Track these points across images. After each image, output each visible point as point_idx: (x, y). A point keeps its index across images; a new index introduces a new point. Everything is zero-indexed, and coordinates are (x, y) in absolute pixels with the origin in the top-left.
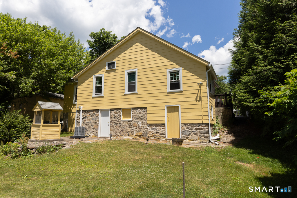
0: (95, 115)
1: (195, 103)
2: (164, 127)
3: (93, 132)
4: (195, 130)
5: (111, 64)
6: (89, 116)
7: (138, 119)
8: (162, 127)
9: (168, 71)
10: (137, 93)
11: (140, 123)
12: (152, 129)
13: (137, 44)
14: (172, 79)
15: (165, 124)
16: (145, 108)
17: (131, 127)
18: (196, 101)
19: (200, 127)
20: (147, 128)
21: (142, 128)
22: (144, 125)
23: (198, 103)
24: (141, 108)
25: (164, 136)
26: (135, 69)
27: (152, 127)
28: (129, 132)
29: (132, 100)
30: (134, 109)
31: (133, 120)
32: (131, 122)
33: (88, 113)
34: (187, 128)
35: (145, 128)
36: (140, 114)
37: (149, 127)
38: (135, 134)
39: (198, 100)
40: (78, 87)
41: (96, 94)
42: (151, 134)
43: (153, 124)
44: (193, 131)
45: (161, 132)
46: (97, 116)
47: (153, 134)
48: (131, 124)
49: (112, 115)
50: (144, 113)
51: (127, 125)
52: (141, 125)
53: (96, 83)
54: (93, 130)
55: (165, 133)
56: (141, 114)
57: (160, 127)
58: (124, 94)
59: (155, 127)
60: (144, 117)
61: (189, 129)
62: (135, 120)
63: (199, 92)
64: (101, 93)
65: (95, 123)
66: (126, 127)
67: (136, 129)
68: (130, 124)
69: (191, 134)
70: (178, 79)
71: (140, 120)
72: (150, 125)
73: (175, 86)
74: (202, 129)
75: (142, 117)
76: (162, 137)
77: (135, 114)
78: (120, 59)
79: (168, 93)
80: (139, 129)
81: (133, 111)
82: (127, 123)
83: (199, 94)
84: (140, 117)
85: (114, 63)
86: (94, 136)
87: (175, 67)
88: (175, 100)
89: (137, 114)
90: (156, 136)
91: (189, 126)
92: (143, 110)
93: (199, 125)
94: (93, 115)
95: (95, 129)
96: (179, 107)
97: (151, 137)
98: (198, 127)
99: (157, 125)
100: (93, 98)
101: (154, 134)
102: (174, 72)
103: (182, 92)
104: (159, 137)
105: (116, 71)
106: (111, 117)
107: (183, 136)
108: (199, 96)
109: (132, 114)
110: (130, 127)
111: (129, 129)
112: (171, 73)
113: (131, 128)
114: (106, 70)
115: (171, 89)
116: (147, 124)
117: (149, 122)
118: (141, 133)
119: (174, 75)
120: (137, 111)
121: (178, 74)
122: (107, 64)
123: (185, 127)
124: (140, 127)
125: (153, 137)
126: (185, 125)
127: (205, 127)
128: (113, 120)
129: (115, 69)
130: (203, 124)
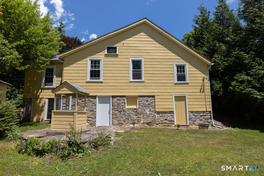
0: (91, 101)
1: (200, 94)
2: (173, 115)
3: (89, 121)
4: (200, 117)
5: (113, 49)
6: (82, 103)
7: (145, 107)
8: (171, 115)
9: (175, 64)
10: (144, 82)
11: (147, 111)
12: (161, 116)
13: (143, 34)
14: (178, 72)
15: (173, 112)
16: (153, 96)
17: (138, 114)
18: (201, 92)
19: (204, 114)
20: (156, 116)
21: (150, 115)
22: (152, 113)
23: (201, 94)
24: (149, 96)
25: (173, 122)
26: (140, 57)
27: (160, 114)
28: (135, 119)
29: (138, 88)
30: (140, 97)
31: (140, 108)
32: (138, 110)
33: (81, 99)
34: (194, 115)
35: (153, 116)
36: (147, 102)
37: (157, 114)
38: (142, 122)
39: (202, 91)
40: (65, 68)
41: (90, 79)
42: (160, 121)
43: (162, 112)
44: (198, 118)
45: (170, 119)
46: (94, 104)
47: (161, 121)
48: (138, 112)
49: (115, 103)
50: (151, 101)
51: (133, 113)
52: (148, 113)
53: (92, 67)
54: (88, 119)
55: (173, 120)
56: (149, 102)
57: (168, 115)
58: (129, 82)
59: (163, 115)
60: (152, 105)
61: (195, 116)
62: (142, 108)
63: (203, 85)
64: (99, 78)
65: (90, 111)
66: (132, 115)
67: (144, 116)
68: (136, 112)
69: (197, 120)
70: (184, 72)
71: (148, 108)
72: (159, 113)
73: (181, 78)
74: (205, 116)
75: (150, 105)
76: (171, 123)
77: (142, 102)
78: (124, 45)
79: (175, 84)
80: (147, 117)
81: (139, 99)
82: (133, 111)
83: (202, 87)
84: (147, 105)
85: (116, 48)
86: (90, 125)
87: (181, 62)
88: (181, 90)
89: (144, 102)
90: (165, 123)
91: (195, 113)
92: (151, 98)
93: (204, 112)
94: (88, 102)
95: (91, 117)
96: (186, 97)
97: (160, 124)
98: (202, 114)
99: (165, 113)
100: (87, 82)
101: (163, 121)
102: (180, 66)
103: (188, 84)
104: (168, 124)
105: (119, 57)
106: (113, 104)
107: (191, 122)
108: (202, 88)
109: (139, 102)
110: (136, 115)
111: (135, 117)
112: (177, 66)
113: (138, 116)
114: (106, 54)
115: (177, 81)
116: (155, 112)
117: (157, 110)
118: (149, 120)
119: (181, 68)
120: (144, 99)
121: (184, 68)
122: (106, 48)
123: (191, 114)
124: (148, 114)
125: (162, 124)
126: (192, 112)
127: (207, 114)
128: (116, 107)
129: (118, 55)
130: (206, 111)
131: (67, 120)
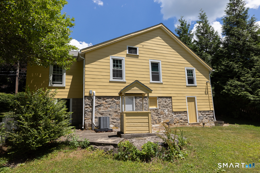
0: (115, 102)
1: (205, 95)
2: (186, 114)
3: (114, 123)
4: (206, 116)
5: (133, 49)
6: (106, 103)
7: (164, 107)
8: (185, 114)
9: (186, 68)
10: (162, 83)
11: (166, 111)
12: (177, 116)
13: (159, 38)
14: (188, 76)
15: (186, 111)
16: (171, 97)
17: (158, 115)
18: (205, 94)
19: (209, 113)
20: (173, 116)
21: (169, 115)
22: (170, 113)
23: (206, 96)
24: (167, 97)
25: (187, 121)
26: (158, 60)
27: (177, 114)
28: (156, 120)
29: (158, 89)
30: (160, 98)
31: (160, 109)
32: (159, 111)
33: (105, 100)
34: (202, 114)
35: (171, 116)
36: (166, 103)
37: (174, 114)
38: (162, 122)
39: (206, 93)
41: (113, 79)
42: (177, 120)
43: (178, 112)
44: (205, 116)
45: (185, 118)
46: (118, 104)
47: (178, 120)
48: (159, 112)
49: (138, 104)
50: (169, 102)
51: (154, 113)
52: (167, 113)
53: (114, 66)
54: (113, 121)
55: (187, 119)
56: (167, 103)
57: (183, 114)
58: (150, 83)
59: (179, 115)
60: (169, 105)
61: (203, 115)
62: (161, 108)
63: (207, 88)
64: (121, 78)
65: (115, 112)
66: (153, 115)
67: (163, 116)
68: (157, 112)
69: (204, 119)
70: (192, 76)
71: (166, 108)
72: (175, 113)
73: (191, 81)
74: (210, 114)
75: (168, 105)
76: (185, 122)
77: (162, 103)
78: (143, 47)
79: (187, 86)
80: (166, 117)
81: (159, 100)
82: (154, 112)
83: (206, 89)
84: (166, 106)
85: (136, 49)
86: (114, 127)
87: (191, 67)
88: (191, 92)
89: (163, 103)
90: (181, 122)
91: (202, 112)
92: (169, 99)
93: (208, 111)
94: (112, 102)
95: (115, 119)
96: (196, 98)
97: (177, 123)
98: (208, 113)
99: (180, 112)
100: (110, 82)
101: (179, 120)
102: (189, 70)
103: (196, 86)
104: (183, 123)
105: (139, 58)
106: (137, 105)
107: (200, 120)
108: (206, 91)
109: (159, 102)
110: (157, 115)
111: (156, 117)
112: (187, 70)
113: (158, 116)
114: (127, 54)
115: (188, 84)
116: (173, 112)
117: (174, 110)
118: (168, 120)
119: (190, 72)
120: (163, 100)
121: (192, 72)
122: (127, 48)
123: (200, 113)
124: (167, 114)
125: (178, 123)
126: (200, 112)
127: (211, 113)
128: (139, 108)
129: (138, 56)
130: (210, 111)
131: (141, 122)
